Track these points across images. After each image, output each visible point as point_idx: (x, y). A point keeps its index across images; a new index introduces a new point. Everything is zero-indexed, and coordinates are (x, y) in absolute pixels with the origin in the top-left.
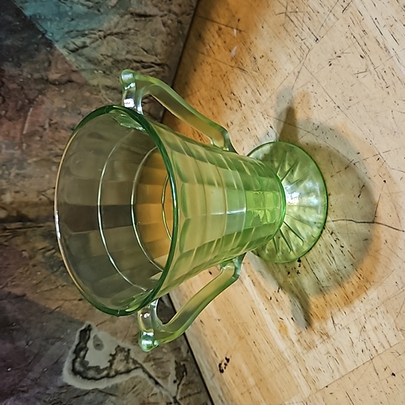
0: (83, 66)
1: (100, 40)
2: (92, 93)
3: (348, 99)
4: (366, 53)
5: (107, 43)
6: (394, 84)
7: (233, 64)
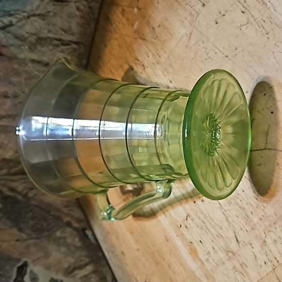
0: (11, 42)
1: (24, 20)
2: (20, 66)
3: (234, 48)
4: (246, 9)
5: (31, 23)
6: (273, 30)
7: (136, 36)
